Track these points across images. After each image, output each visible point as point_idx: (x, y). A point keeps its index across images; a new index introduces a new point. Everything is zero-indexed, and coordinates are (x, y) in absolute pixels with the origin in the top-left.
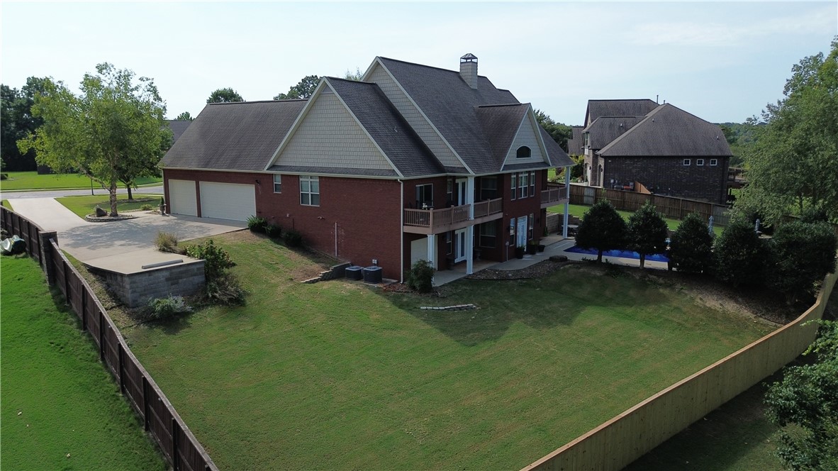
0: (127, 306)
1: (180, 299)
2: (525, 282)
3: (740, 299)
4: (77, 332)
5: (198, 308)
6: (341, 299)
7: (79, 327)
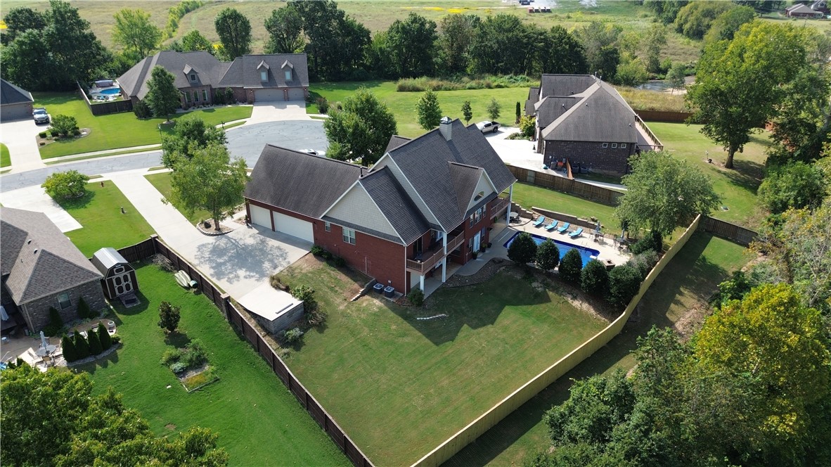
0: (272, 334)
1: (297, 329)
2: (475, 287)
3: (591, 302)
4: (255, 354)
5: (305, 330)
6: (374, 314)
7: (255, 351)
